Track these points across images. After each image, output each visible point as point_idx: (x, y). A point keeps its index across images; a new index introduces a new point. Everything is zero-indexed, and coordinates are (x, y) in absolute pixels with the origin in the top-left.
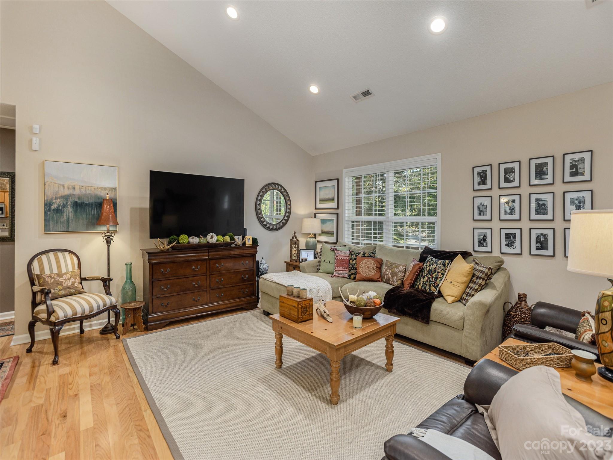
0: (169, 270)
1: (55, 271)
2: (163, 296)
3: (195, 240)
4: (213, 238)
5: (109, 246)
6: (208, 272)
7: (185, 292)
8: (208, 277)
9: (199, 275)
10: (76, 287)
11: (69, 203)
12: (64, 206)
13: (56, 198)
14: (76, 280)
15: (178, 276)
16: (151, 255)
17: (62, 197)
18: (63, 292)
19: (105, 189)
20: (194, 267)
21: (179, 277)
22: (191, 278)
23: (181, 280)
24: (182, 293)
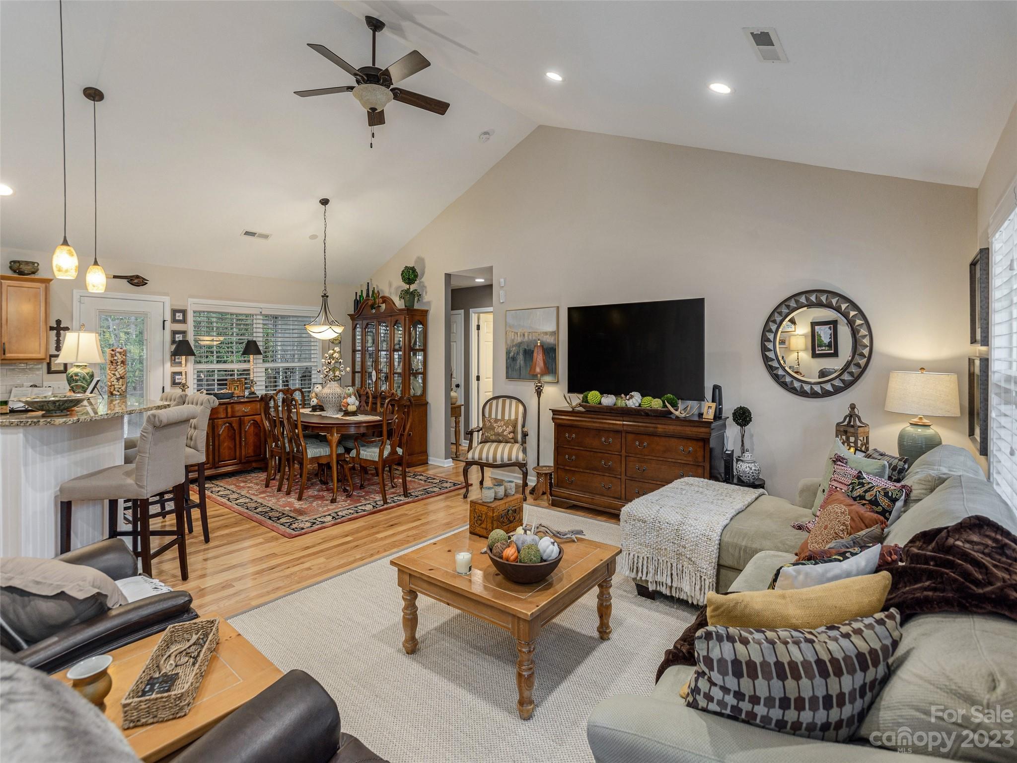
0: (574, 436)
1: (493, 416)
2: (568, 468)
3: (608, 400)
4: (635, 400)
5: (539, 398)
6: (623, 451)
7: (592, 472)
8: (623, 459)
9: (610, 452)
10: (505, 435)
11: (521, 351)
12: (518, 353)
13: (513, 347)
14: (507, 429)
15: (584, 447)
16: (556, 413)
17: (516, 345)
18: (493, 438)
19: (546, 333)
20: (603, 439)
21: (585, 449)
22: (600, 455)
23: (588, 453)
24: (588, 471)
